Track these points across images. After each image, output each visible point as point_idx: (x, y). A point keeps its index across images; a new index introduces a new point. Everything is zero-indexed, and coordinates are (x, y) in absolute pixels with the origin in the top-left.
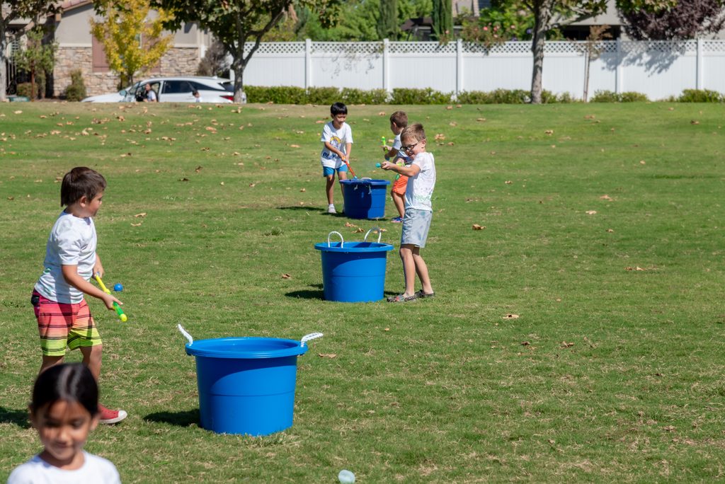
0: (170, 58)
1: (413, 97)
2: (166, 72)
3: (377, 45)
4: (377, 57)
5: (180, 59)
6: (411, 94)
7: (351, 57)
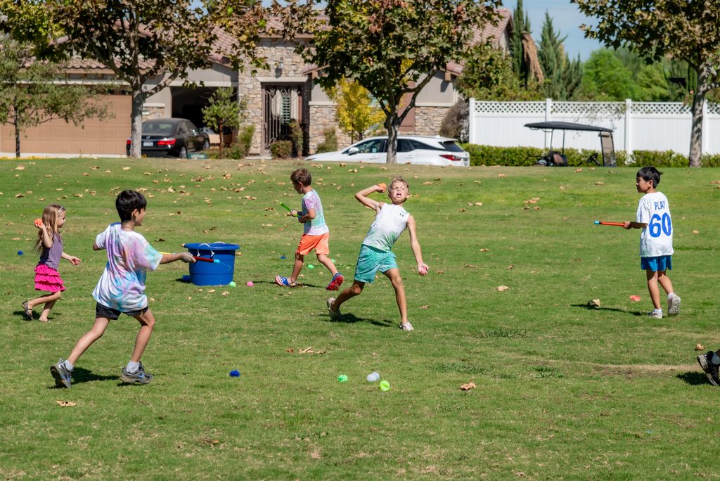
0: (425, 117)
1: (654, 159)
2: (421, 132)
3: (619, 105)
4: (620, 118)
5: (435, 119)
6: (652, 157)
7: (592, 117)
